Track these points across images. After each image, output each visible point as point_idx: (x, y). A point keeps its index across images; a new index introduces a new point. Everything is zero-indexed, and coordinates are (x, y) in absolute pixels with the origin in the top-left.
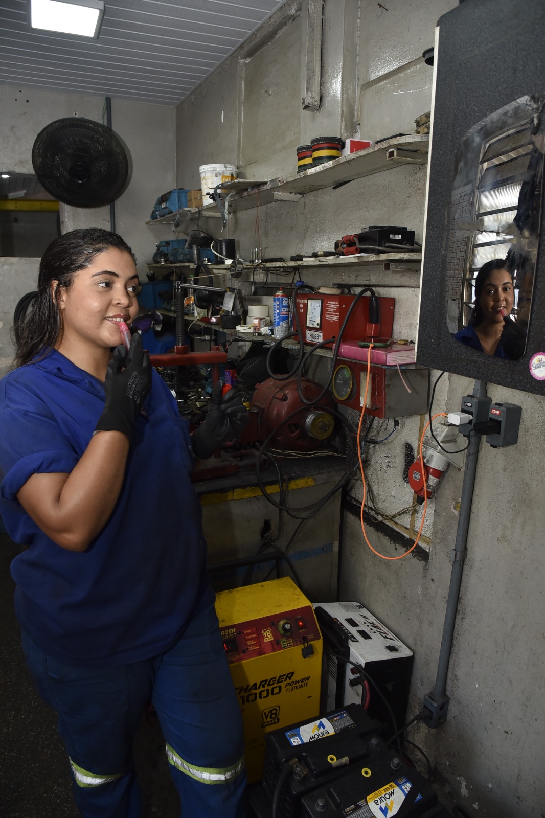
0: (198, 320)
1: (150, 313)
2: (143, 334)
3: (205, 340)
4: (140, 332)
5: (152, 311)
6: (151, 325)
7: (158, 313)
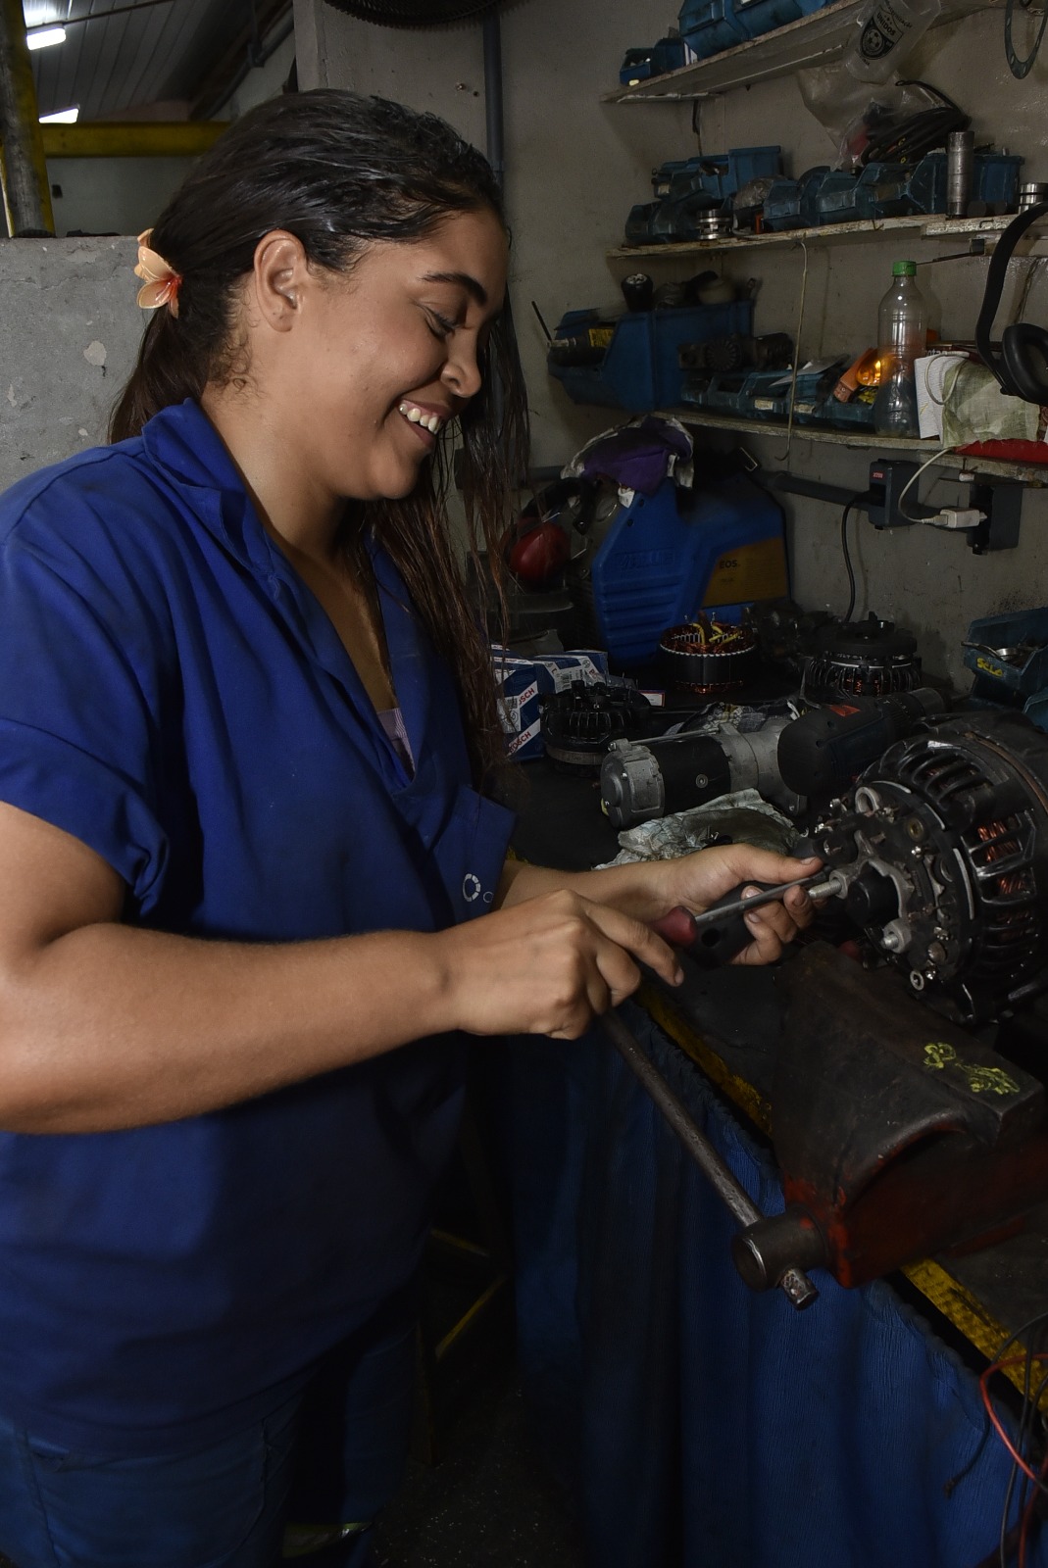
0: (952, 452)
1: (636, 425)
2: (638, 503)
3: (943, 528)
4: (628, 497)
5: (644, 419)
6: (666, 470)
7: (676, 423)
